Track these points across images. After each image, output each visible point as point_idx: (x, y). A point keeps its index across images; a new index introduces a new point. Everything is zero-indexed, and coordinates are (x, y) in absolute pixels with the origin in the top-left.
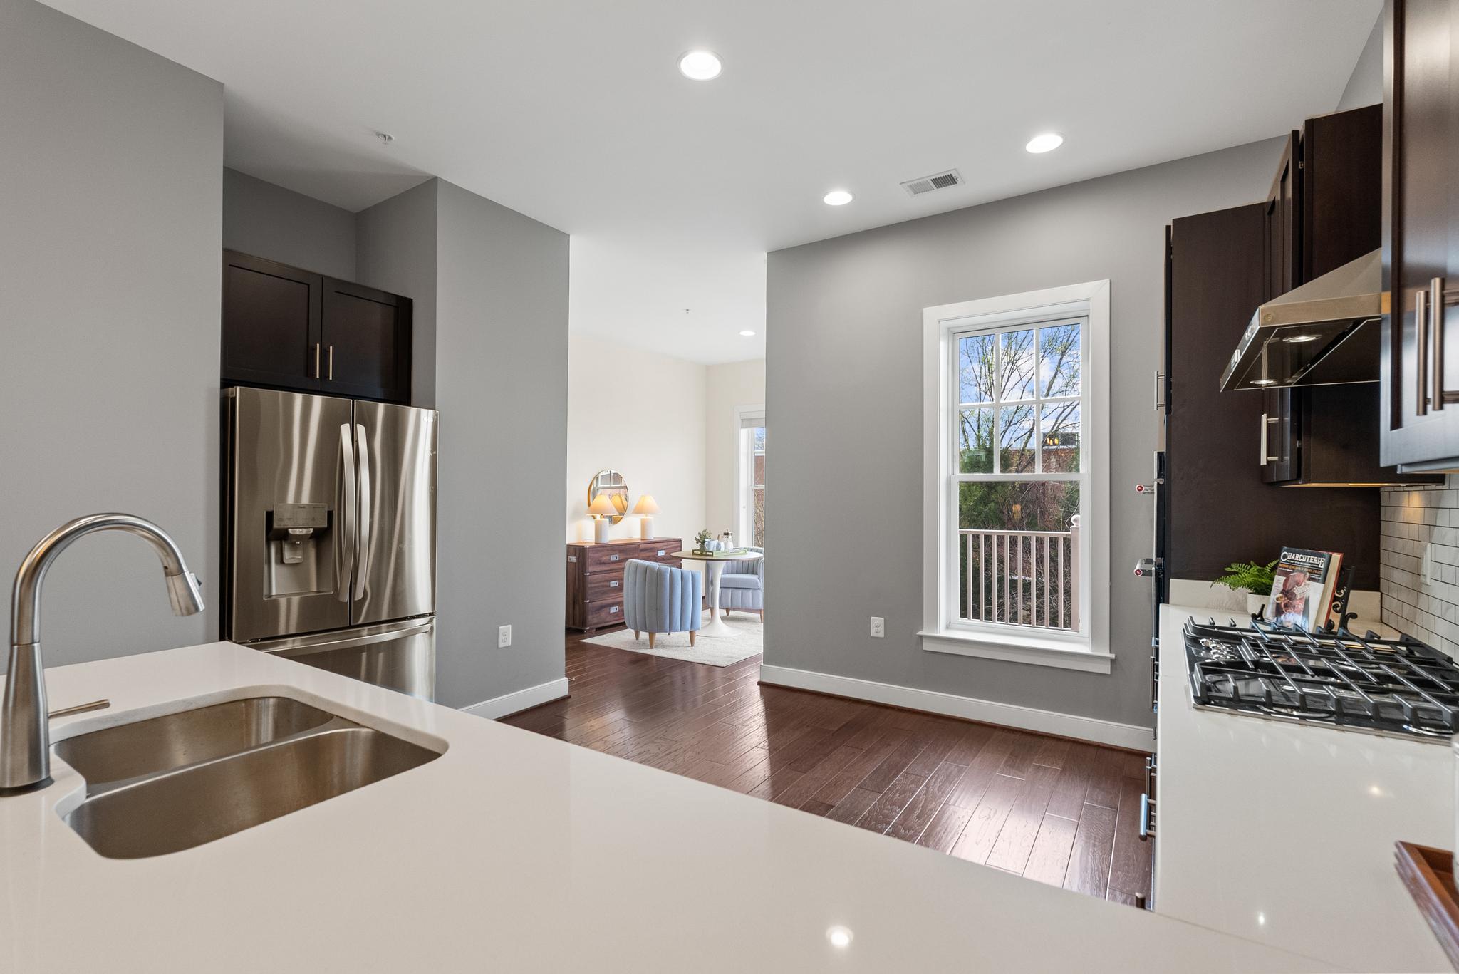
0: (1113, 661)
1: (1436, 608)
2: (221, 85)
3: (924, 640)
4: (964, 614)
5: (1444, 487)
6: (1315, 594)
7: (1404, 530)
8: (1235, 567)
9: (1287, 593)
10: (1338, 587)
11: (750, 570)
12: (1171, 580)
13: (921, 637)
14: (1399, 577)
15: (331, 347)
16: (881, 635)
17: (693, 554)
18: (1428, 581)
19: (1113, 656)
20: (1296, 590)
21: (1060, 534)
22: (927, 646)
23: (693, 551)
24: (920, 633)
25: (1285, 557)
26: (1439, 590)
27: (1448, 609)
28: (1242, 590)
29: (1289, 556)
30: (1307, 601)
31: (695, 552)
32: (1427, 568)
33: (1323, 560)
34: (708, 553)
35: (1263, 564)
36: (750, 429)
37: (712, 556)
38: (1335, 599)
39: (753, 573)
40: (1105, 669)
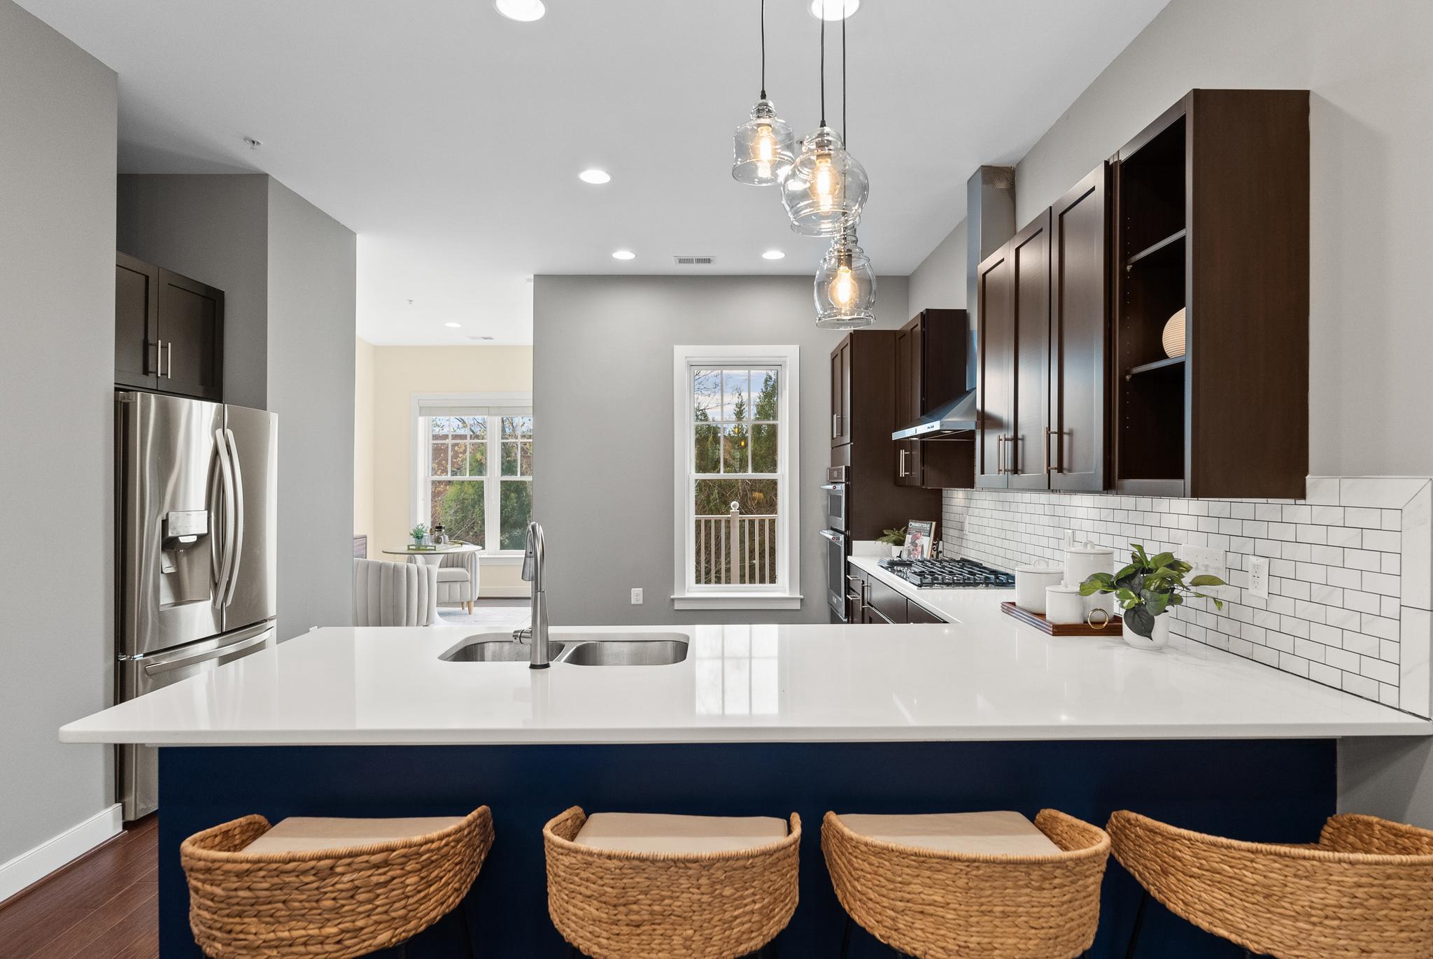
0: (802, 600)
1: (970, 545)
2: (116, 74)
3: (675, 601)
4: (698, 581)
5: (974, 490)
6: (926, 542)
7: (955, 509)
8: (885, 532)
9: (913, 543)
10: (935, 539)
11: (460, 564)
12: (853, 542)
13: (673, 600)
14: (952, 532)
15: (169, 344)
16: (641, 602)
17: (409, 549)
18: (967, 533)
19: (802, 597)
20: (917, 542)
21: (767, 517)
22: (678, 606)
23: (409, 546)
24: (672, 597)
25: (911, 525)
26: (971, 537)
27: (975, 545)
28: (890, 544)
29: (913, 524)
30: (923, 547)
31: (411, 547)
32: (967, 527)
33: (929, 525)
34: (428, 548)
35: (899, 529)
36: (427, 417)
37: (435, 550)
38: (934, 544)
39: (462, 566)
40: (797, 606)
